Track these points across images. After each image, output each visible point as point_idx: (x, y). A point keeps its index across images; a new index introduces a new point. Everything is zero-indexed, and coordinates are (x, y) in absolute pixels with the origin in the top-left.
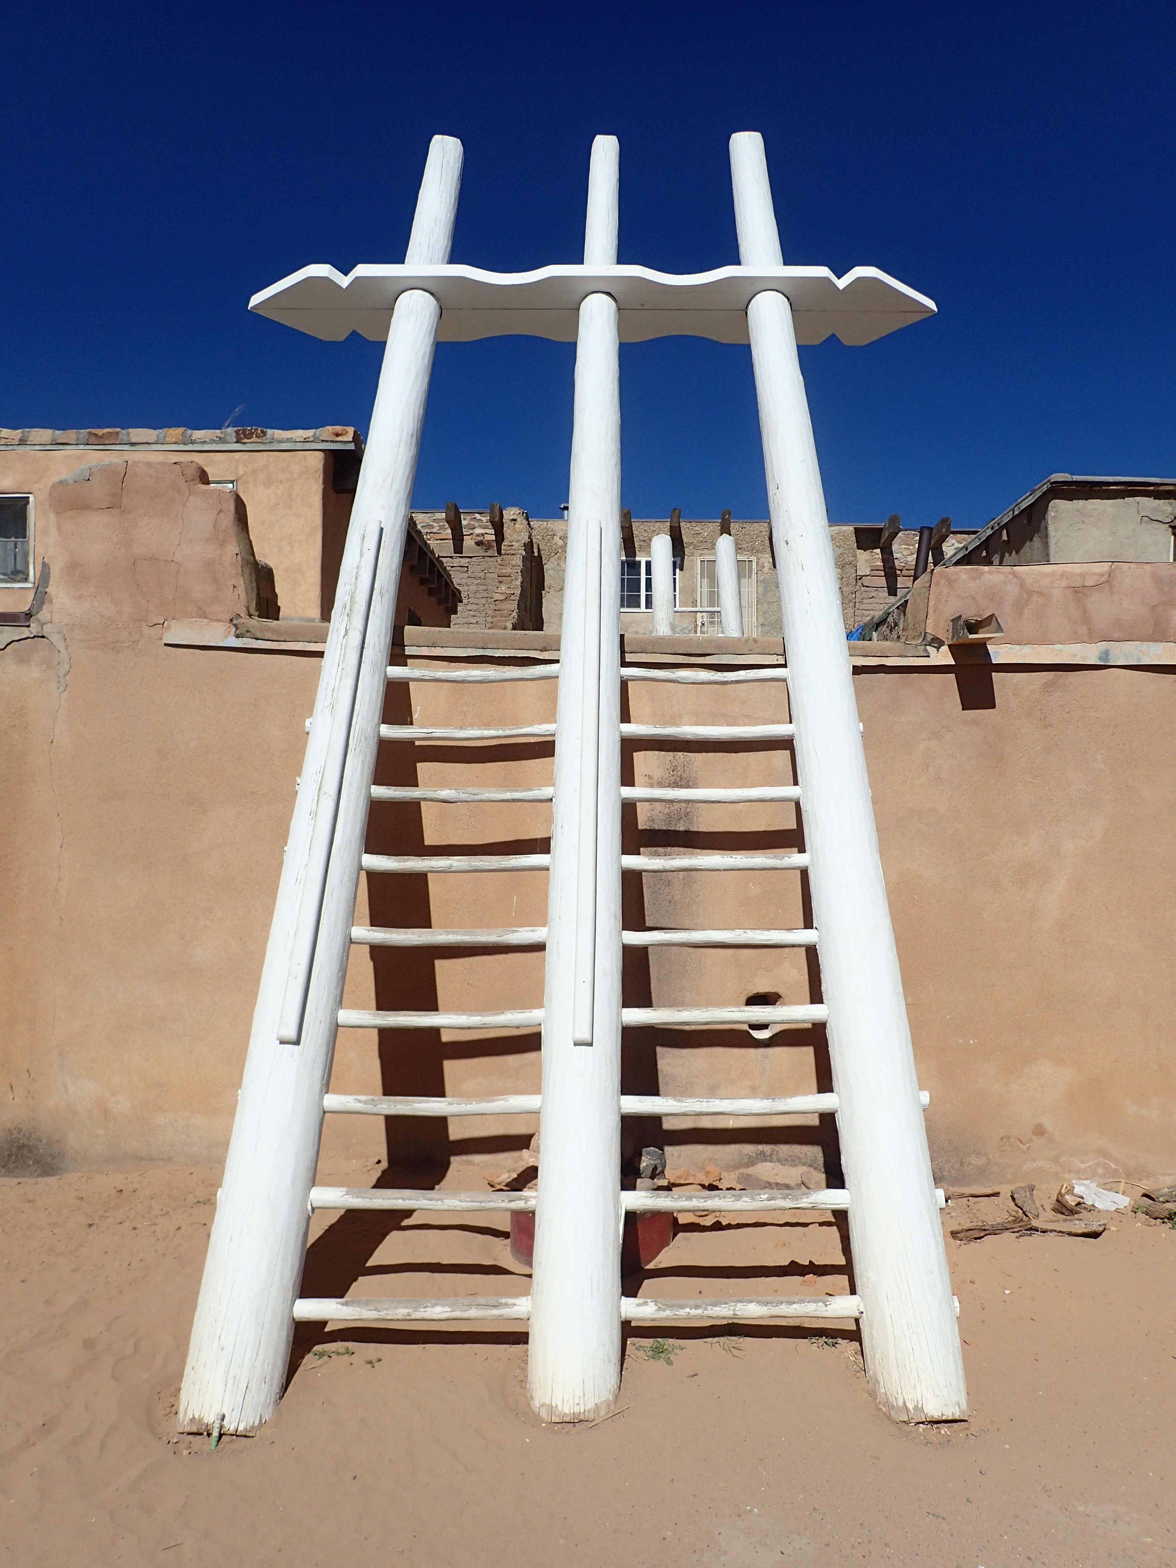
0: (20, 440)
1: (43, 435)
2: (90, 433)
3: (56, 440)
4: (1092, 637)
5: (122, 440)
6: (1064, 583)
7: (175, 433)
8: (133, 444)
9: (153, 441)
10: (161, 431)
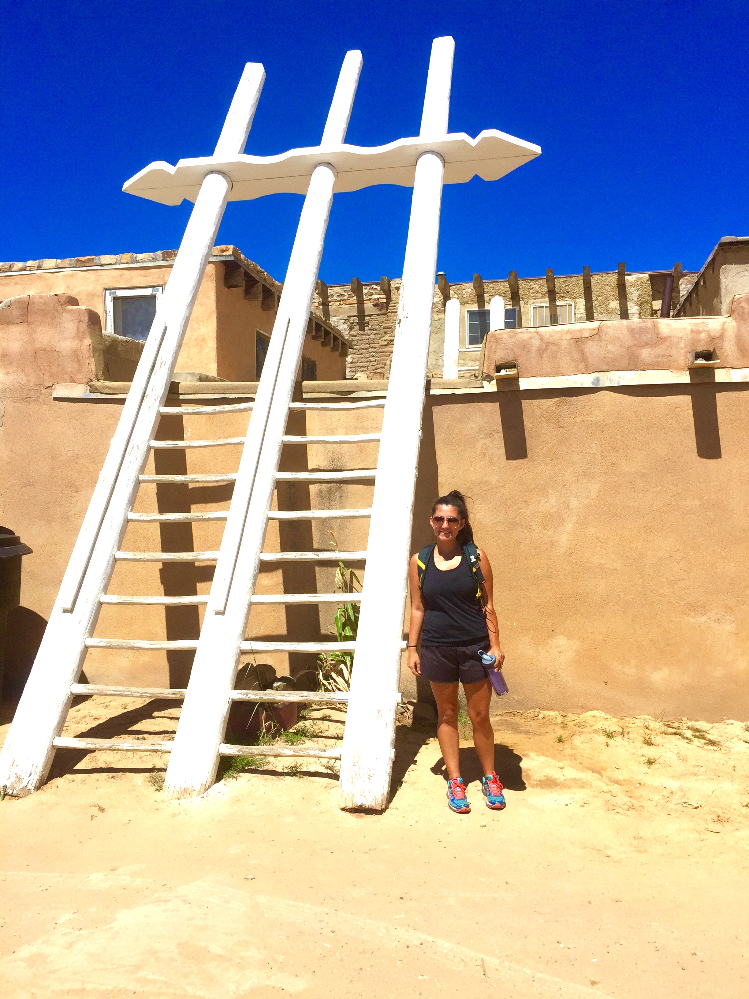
0: (38, 267)
1: (49, 263)
2: (77, 260)
3: (58, 265)
4: (588, 370)
5: (96, 263)
6: (569, 337)
7: (127, 256)
8: (102, 265)
9: (114, 262)
10: (118, 256)
